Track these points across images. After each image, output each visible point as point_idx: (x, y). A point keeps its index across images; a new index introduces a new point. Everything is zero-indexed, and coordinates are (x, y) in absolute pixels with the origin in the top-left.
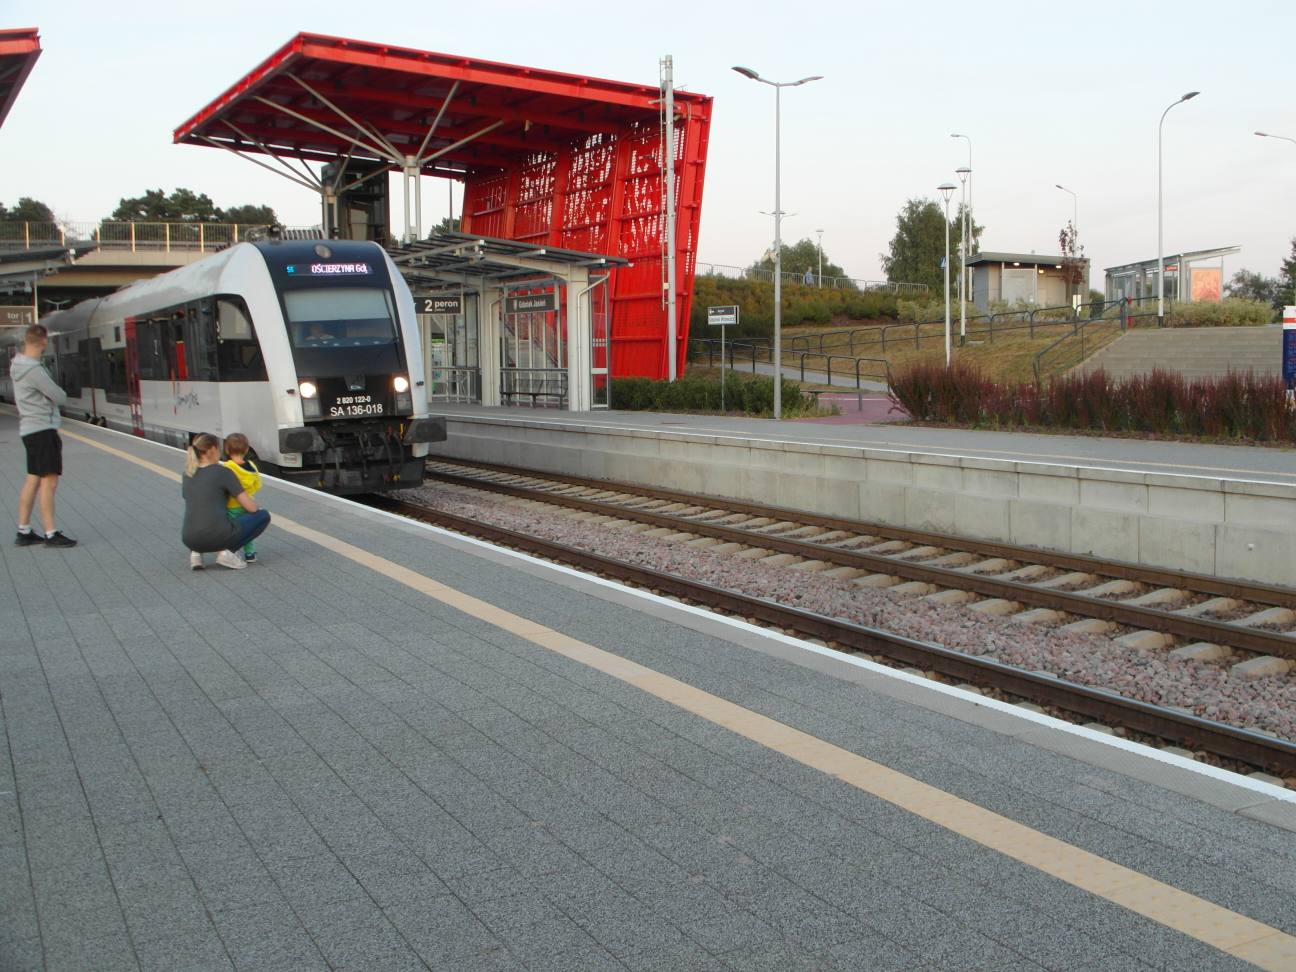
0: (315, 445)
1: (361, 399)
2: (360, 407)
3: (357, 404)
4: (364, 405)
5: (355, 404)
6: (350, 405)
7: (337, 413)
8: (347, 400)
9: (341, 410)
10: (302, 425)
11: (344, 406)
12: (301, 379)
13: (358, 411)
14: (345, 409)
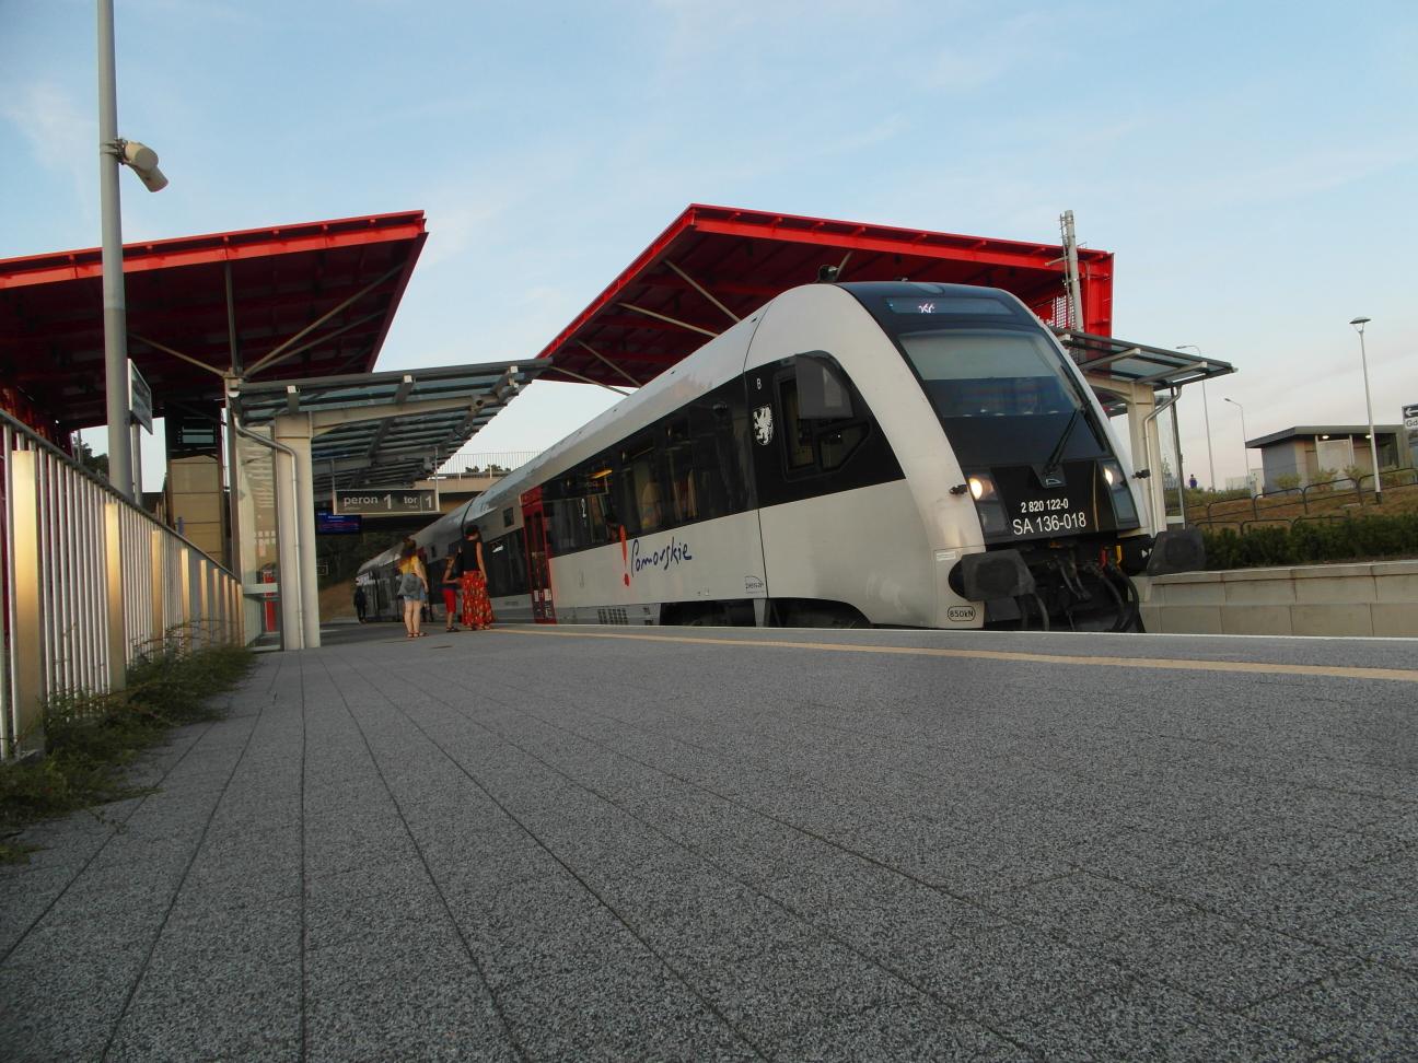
0: (1021, 584)
1: (1056, 504)
2: (1056, 519)
3: (1051, 513)
4: (1060, 513)
5: (1047, 512)
6: (1041, 514)
7: (1024, 528)
8: (1035, 506)
9: (1028, 526)
10: (983, 549)
11: (1033, 516)
12: (969, 471)
13: (1053, 524)
14: (1033, 521)
